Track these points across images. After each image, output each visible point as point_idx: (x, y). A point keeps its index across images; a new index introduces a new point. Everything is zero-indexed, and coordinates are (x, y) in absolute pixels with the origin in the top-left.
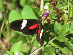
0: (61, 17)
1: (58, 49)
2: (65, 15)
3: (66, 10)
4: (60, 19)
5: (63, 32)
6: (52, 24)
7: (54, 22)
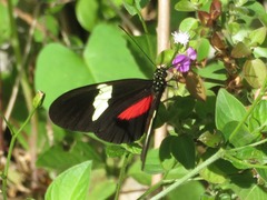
0: (239, 71)
1: (229, 192)
2: (256, 63)
3: (258, 45)
4: (238, 80)
5: (248, 129)
6: (208, 97)
7: (216, 90)
